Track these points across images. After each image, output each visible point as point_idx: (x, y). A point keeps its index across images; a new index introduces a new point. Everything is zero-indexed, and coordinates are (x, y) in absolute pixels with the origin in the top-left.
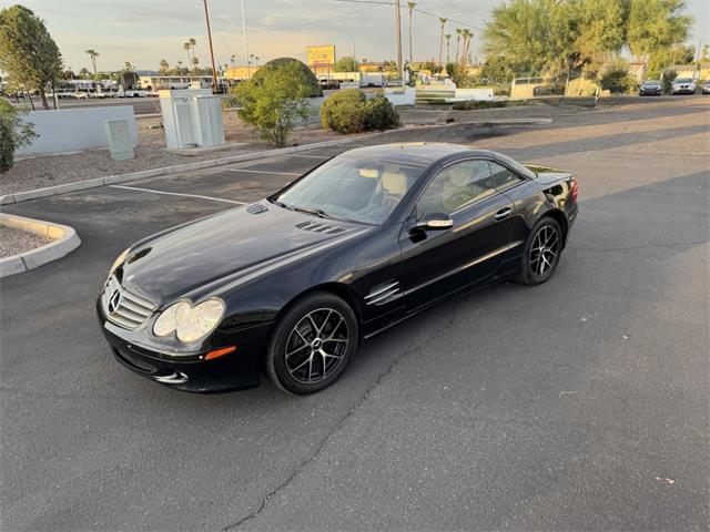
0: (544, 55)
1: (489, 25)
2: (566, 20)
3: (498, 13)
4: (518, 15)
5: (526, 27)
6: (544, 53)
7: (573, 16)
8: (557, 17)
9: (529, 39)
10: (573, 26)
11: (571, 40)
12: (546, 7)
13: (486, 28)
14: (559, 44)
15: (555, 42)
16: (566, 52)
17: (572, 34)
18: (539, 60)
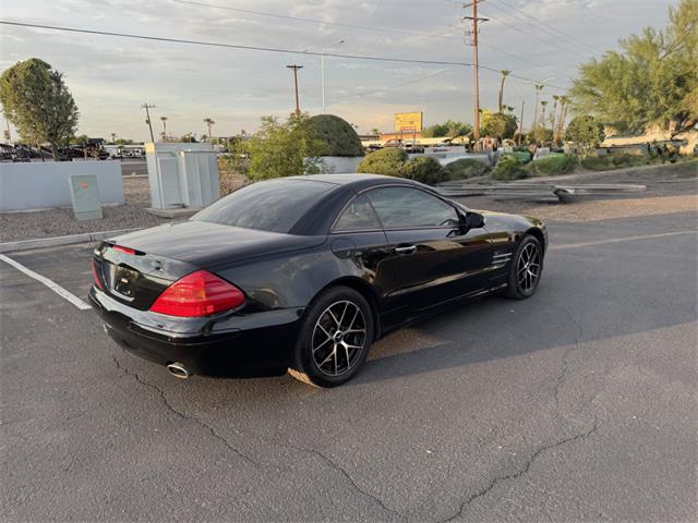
0: (644, 116)
1: (577, 83)
2: (670, 75)
3: (586, 69)
4: (612, 71)
5: (621, 84)
6: (642, 113)
7: (680, 71)
8: (660, 72)
9: (625, 97)
10: (680, 81)
11: (677, 98)
12: (645, 62)
13: (572, 86)
14: (662, 101)
15: (657, 100)
16: (671, 110)
17: (678, 91)
18: (637, 120)
